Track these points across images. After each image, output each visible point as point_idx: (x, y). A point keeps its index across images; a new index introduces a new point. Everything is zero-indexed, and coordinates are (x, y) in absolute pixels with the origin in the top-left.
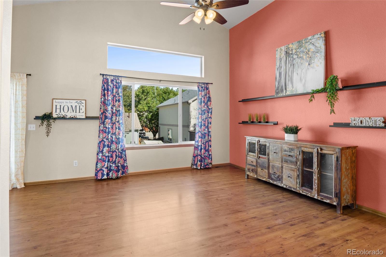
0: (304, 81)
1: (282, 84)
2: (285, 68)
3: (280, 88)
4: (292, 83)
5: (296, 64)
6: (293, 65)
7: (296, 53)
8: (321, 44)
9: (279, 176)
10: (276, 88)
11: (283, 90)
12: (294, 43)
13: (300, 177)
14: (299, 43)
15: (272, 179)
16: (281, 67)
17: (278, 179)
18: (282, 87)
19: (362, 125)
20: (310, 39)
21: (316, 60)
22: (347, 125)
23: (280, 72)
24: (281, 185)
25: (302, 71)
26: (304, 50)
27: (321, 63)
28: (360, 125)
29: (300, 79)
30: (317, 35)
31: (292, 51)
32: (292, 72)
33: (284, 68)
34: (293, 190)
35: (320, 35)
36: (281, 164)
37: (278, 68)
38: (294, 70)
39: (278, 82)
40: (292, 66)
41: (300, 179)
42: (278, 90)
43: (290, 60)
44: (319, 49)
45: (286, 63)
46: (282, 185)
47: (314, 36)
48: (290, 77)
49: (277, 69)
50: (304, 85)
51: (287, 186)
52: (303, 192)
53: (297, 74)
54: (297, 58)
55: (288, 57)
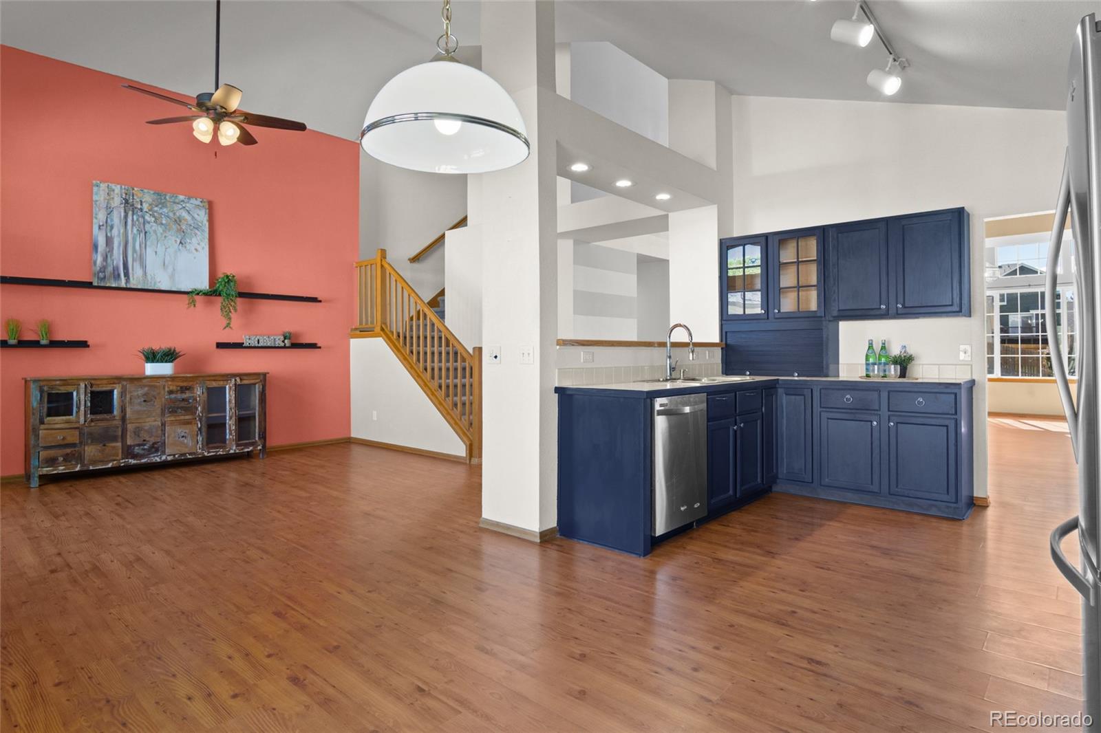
0: (170, 269)
1: (115, 262)
2: (122, 231)
3: (110, 269)
4: (144, 267)
5: (152, 233)
6: (146, 233)
7: (151, 213)
8: (202, 216)
9: (154, 444)
10: (98, 268)
11: (119, 275)
12: (146, 191)
13: (204, 430)
14: (159, 197)
15: (134, 456)
16: (112, 227)
17: (153, 450)
18: (116, 269)
19: (259, 345)
20: (183, 201)
21: (194, 240)
22: (239, 346)
23: (109, 235)
24: (160, 458)
25: (168, 250)
26: (171, 215)
27: (203, 248)
28: (257, 345)
29: (162, 264)
30: (196, 199)
31: (141, 205)
32: (143, 246)
33: (119, 232)
34: (189, 457)
35: (201, 202)
36: (159, 419)
37: (103, 225)
38: (148, 243)
39: (102, 255)
40: (142, 235)
41: (204, 434)
42: (104, 272)
43: (138, 220)
44: (200, 224)
45: (126, 223)
46: (164, 458)
47: (189, 198)
48: (139, 253)
49: (100, 226)
50: (172, 277)
51: (174, 455)
52: (209, 452)
53: (156, 252)
54: (155, 222)
55: (130, 213)
